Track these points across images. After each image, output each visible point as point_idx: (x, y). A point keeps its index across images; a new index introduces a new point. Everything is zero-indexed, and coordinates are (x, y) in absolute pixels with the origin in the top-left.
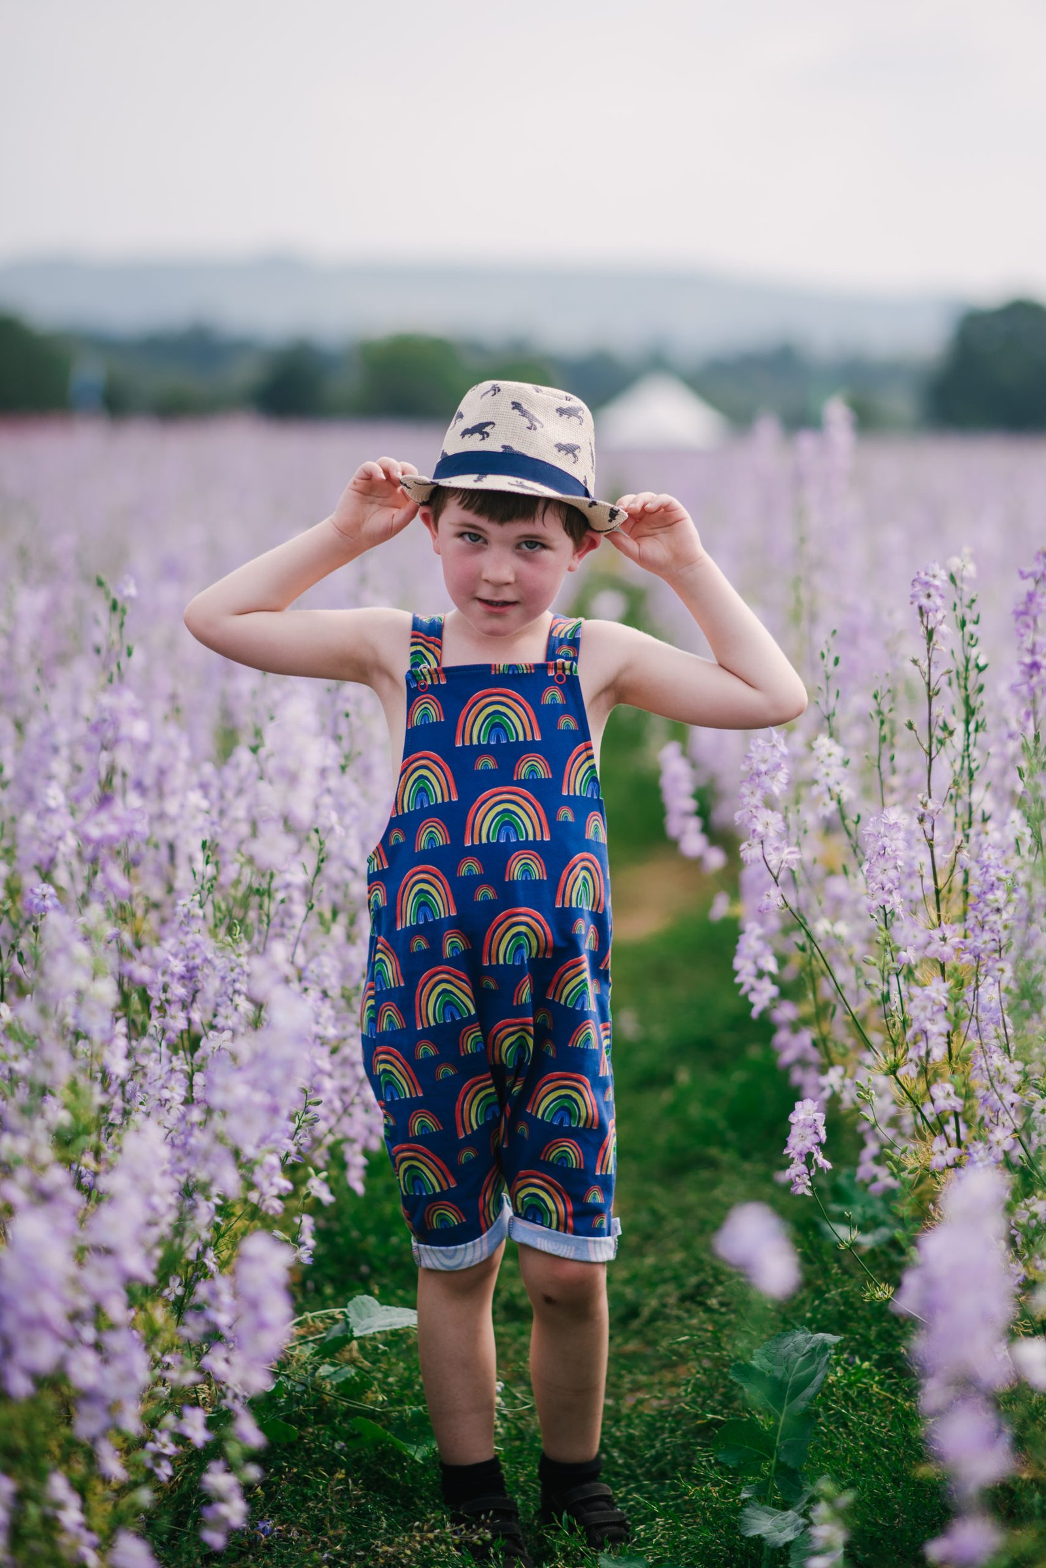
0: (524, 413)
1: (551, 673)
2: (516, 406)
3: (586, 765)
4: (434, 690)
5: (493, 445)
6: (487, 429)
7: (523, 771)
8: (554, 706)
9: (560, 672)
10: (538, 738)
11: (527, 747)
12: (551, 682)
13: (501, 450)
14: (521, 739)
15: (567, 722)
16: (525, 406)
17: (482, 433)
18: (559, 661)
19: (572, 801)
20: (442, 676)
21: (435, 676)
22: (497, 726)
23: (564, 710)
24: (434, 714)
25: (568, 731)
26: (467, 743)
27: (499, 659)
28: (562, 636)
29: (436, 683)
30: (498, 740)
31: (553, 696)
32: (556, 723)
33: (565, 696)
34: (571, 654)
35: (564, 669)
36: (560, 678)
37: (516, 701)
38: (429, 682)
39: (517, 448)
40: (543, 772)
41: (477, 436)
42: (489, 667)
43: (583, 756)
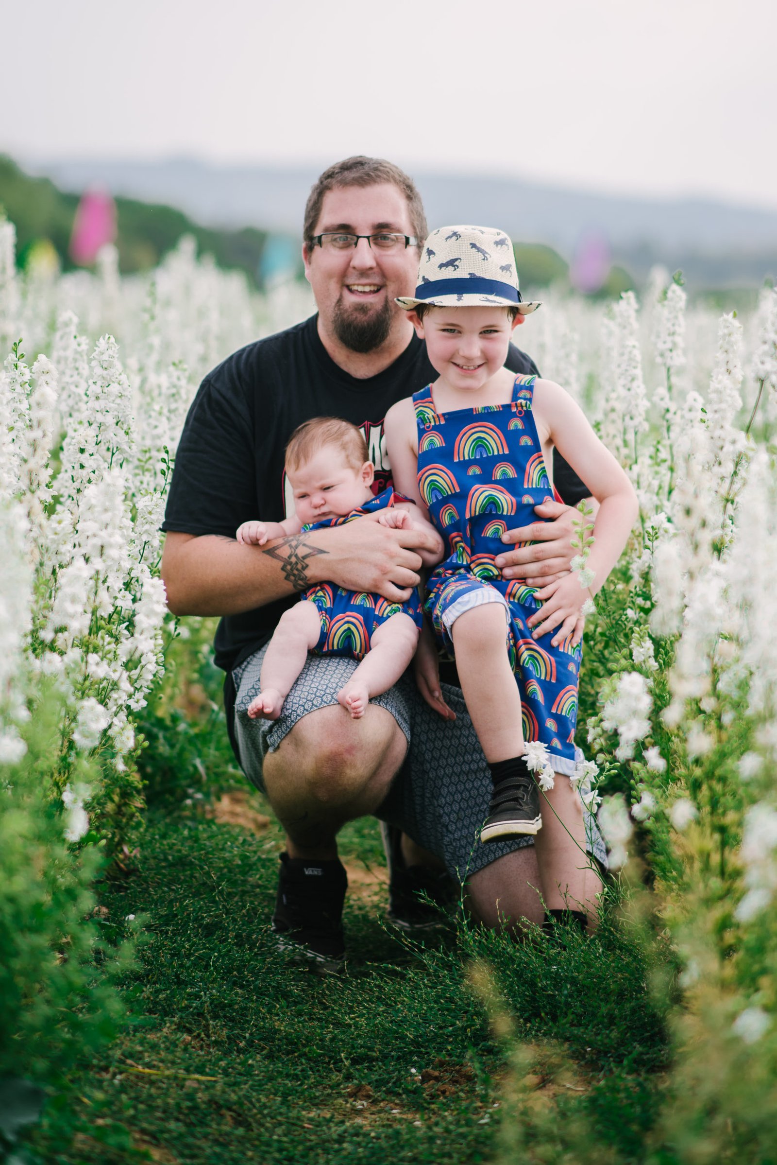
0: (479, 250)
1: (514, 410)
2: (473, 246)
3: (539, 467)
4: (436, 428)
5: (462, 273)
6: (456, 263)
7: (498, 474)
8: (516, 431)
9: (520, 408)
10: (507, 452)
11: (501, 458)
12: (514, 415)
13: (468, 277)
14: (496, 453)
15: (526, 441)
16: (478, 245)
17: (454, 266)
18: (519, 401)
19: (531, 492)
20: (442, 419)
21: (437, 419)
22: (480, 445)
23: (523, 432)
24: (438, 442)
25: (526, 447)
26: (462, 459)
27: (478, 404)
28: (522, 383)
29: (437, 423)
30: (481, 455)
31: (516, 424)
32: (518, 441)
33: (524, 423)
34: (528, 396)
35: (522, 406)
36: (520, 412)
37: (491, 429)
38: (433, 424)
39: (479, 274)
40: (511, 473)
41: (451, 268)
42: (472, 410)
43: (537, 462)
